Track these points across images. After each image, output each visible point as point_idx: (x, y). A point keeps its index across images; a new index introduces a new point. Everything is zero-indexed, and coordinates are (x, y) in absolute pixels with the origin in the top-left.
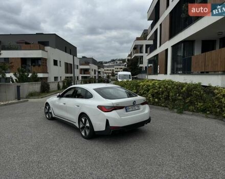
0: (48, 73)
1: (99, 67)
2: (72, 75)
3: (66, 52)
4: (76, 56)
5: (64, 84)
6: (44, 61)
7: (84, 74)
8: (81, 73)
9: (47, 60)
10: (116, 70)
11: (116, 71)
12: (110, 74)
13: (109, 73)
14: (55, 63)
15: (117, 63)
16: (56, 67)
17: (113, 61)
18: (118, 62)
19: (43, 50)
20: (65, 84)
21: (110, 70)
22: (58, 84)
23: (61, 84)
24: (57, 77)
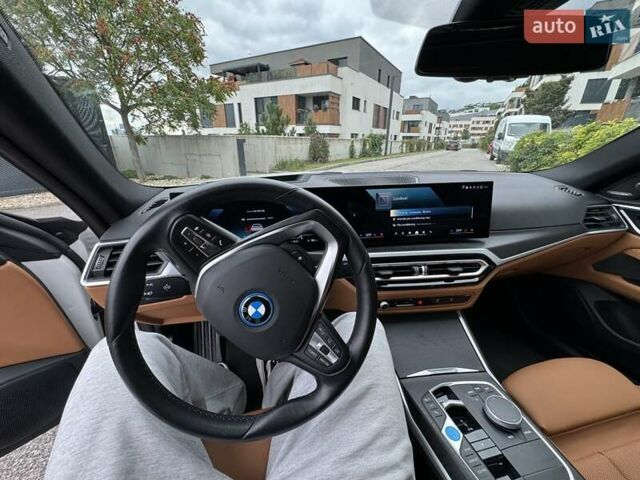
0: (339, 125)
1: (440, 120)
2: (384, 132)
3: (379, 81)
4: (398, 92)
5: (364, 145)
6: (335, 100)
7: (409, 131)
8: (402, 131)
9: (341, 99)
10: (475, 125)
11: (474, 128)
12: (459, 135)
13: (457, 132)
14: (356, 104)
15: (477, 111)
16: (356, 111)
17: (470, 107)
18: (481, 110)
19: (335, 74)
20: (368, 147)
21: (461, 126)
22: (352, 146)
23: (358, 147)
24: (356, 135)
